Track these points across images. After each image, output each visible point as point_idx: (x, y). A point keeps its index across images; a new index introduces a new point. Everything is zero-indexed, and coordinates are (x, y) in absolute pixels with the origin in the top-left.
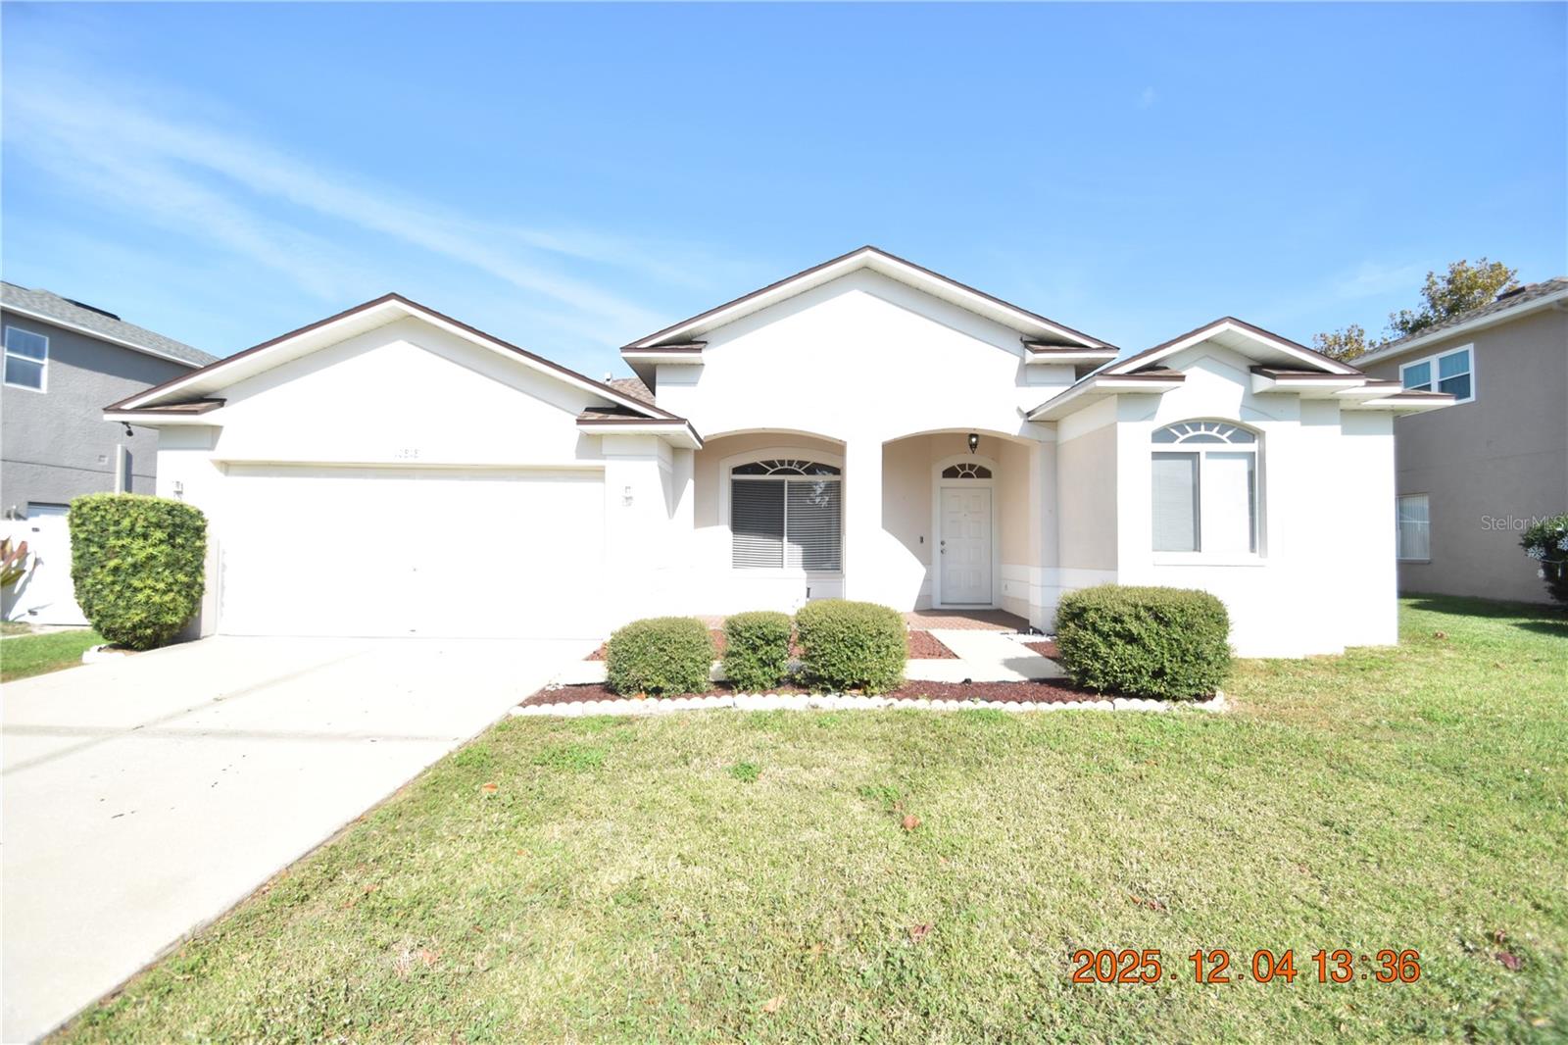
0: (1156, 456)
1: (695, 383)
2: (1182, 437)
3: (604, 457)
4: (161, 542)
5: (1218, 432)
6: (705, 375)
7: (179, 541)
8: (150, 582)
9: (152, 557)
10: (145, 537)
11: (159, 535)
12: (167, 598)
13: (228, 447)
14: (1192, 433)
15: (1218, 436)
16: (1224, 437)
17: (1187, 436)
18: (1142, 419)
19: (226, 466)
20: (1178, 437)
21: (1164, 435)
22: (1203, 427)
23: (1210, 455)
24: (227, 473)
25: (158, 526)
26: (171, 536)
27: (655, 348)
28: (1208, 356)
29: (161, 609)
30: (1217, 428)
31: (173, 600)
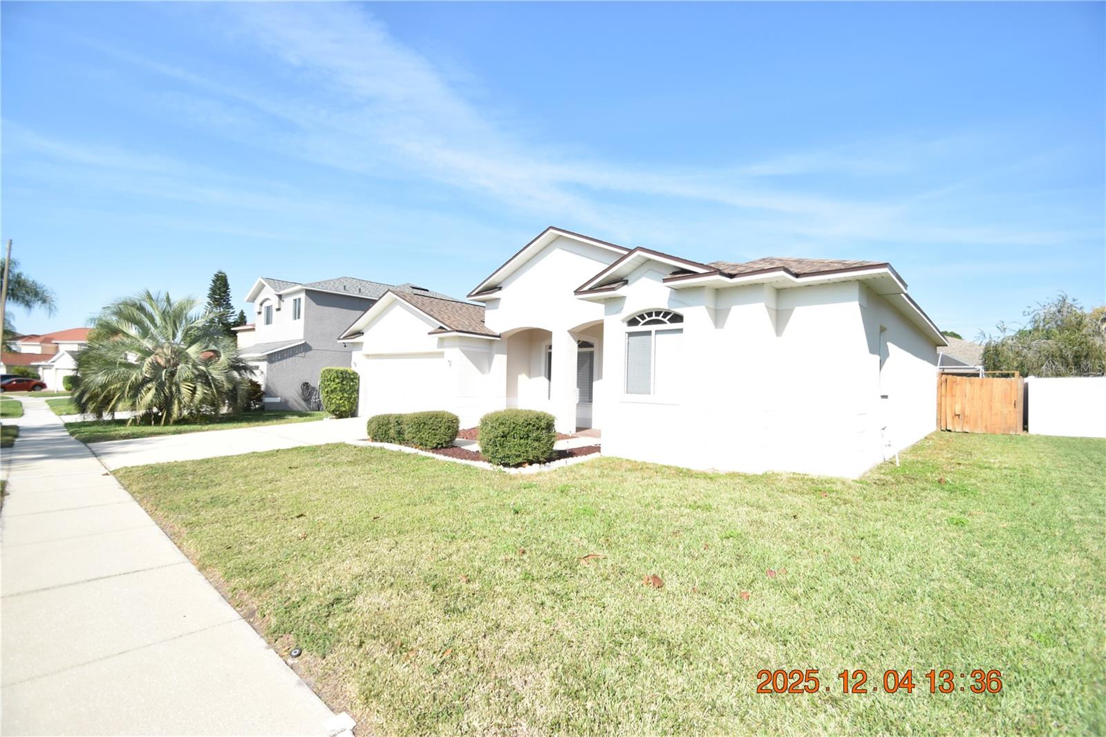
0: (631, 334)
1: (497, 308)
2: (642, 322)
3: (444, 347)
4: (339, 383)
5: (663, 317)
6: (501, 303)
7: (345, 383)
8: (335, 396)
9: (335, 388)
10: (334, 381)
11: (337, 381)
12: (341, 402)
13: (367, 349)
14: (648, 319)
15: (663, 319)
16: (665, 320)
17: (645, 321)
18: (616, 313)
19: (368, 356)
20: (640, 322)
21: (633, 322)
22: (654, 314)
23: (657, 332)
24: (368, 358)
25: (338, 377)
26: (342, 381)
27: (477, 294)
28: (650, 269)
29: (339, 406)
30: (662, 315)
31: (343, 402)
